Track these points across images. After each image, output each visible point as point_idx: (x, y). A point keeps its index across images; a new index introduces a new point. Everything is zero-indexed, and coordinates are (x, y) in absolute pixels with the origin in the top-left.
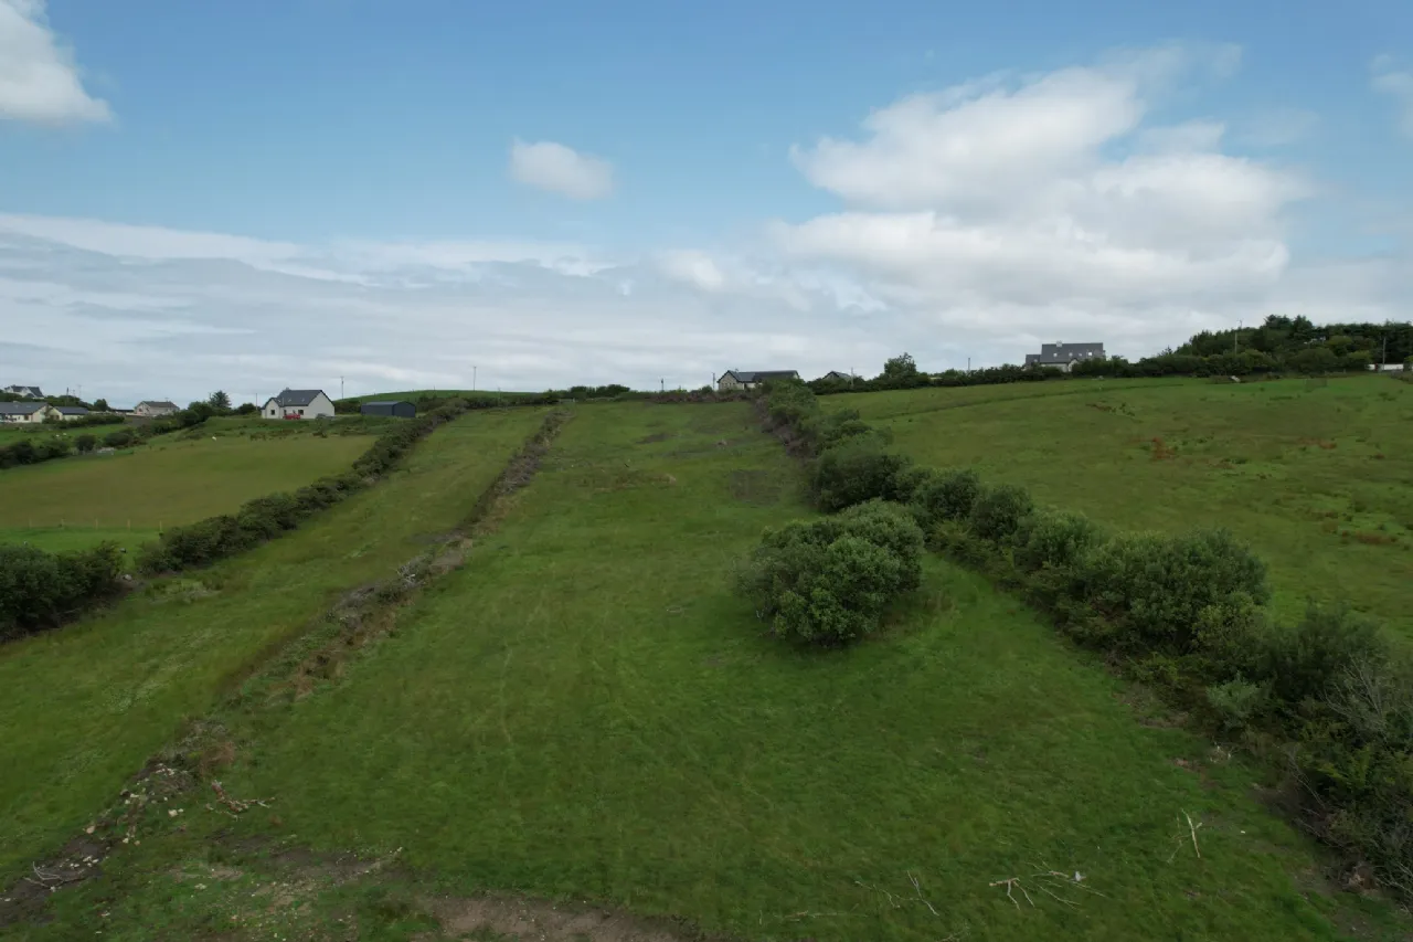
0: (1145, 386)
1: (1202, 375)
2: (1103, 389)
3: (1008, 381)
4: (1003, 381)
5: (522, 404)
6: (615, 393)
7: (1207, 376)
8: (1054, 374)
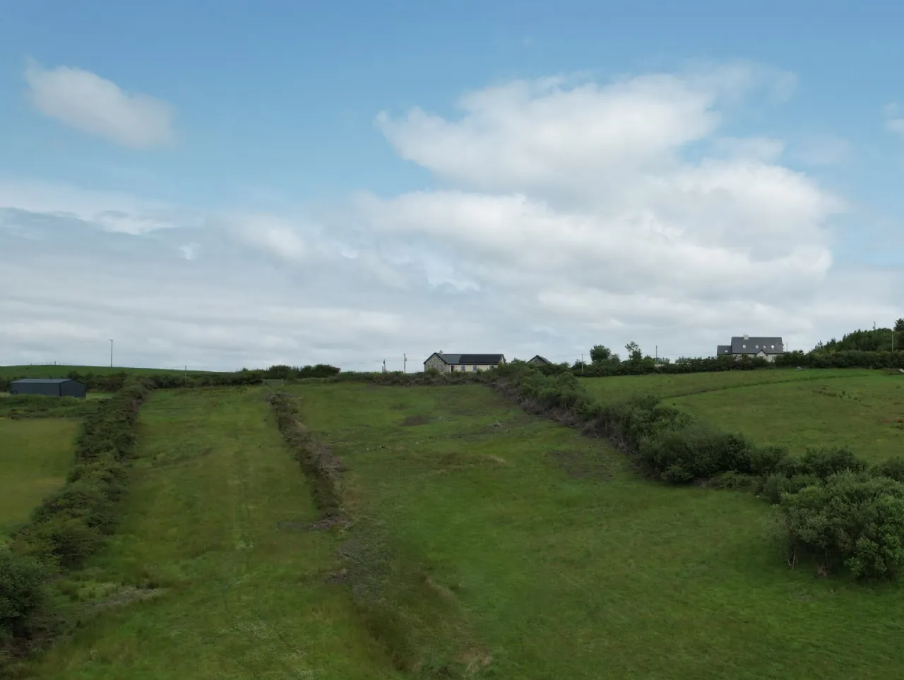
0: (841, 377)
1: (877, 367)
2: (811, 378)
3: (725, 370)
4: (721, 369)
5: (216, 384)
6: (325, 373)
7: (880, 368)
8: (761, 364)
